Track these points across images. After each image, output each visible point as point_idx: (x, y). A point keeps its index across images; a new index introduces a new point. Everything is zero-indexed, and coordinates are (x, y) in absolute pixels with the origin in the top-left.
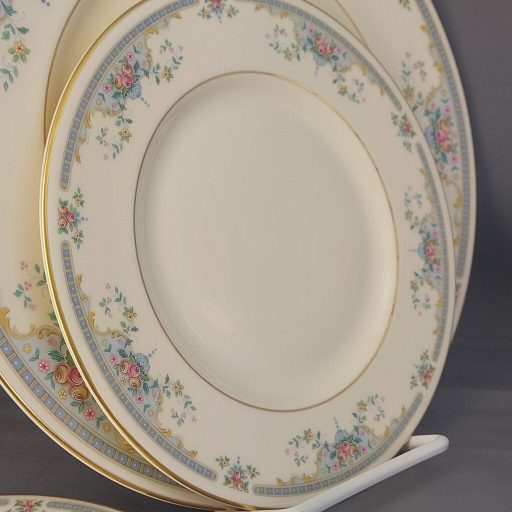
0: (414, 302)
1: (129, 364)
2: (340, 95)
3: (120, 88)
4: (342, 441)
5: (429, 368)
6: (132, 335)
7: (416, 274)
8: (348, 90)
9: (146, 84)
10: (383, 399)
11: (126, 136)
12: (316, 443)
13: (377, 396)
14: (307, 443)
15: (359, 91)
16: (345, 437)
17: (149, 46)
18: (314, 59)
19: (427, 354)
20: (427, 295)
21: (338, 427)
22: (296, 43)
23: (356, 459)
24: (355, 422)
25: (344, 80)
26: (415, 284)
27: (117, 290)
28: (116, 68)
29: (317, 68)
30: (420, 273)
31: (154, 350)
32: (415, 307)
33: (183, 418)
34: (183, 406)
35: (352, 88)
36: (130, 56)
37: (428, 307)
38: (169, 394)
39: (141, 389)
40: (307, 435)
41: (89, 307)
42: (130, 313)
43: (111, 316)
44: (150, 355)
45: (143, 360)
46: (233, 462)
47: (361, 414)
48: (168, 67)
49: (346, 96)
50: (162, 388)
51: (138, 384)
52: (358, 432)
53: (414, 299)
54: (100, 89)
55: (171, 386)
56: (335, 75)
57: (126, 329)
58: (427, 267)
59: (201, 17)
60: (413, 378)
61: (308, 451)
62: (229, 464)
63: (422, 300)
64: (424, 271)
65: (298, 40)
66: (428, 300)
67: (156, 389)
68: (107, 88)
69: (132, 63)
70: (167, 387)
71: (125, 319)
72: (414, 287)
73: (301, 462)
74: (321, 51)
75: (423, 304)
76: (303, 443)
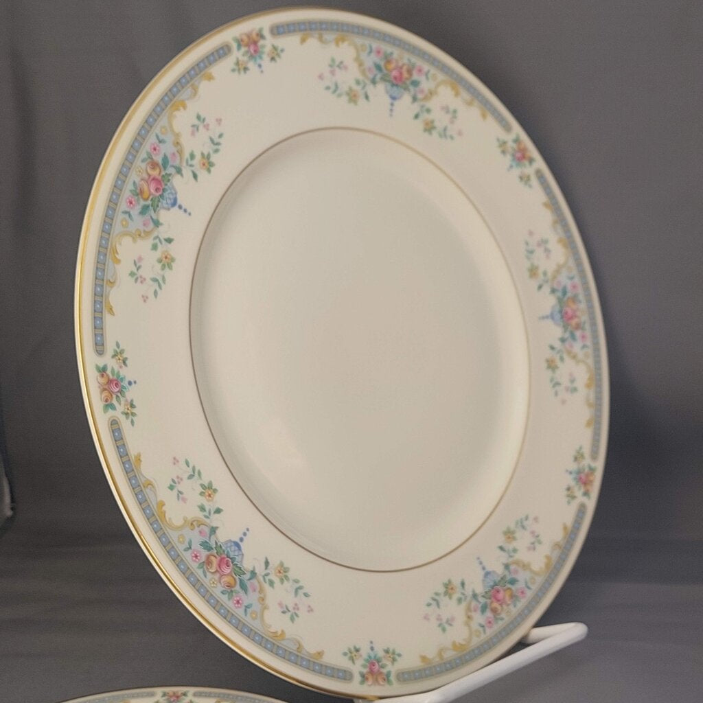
0: (554, 386)
1: (216, 557)
2: (426, 134)
3: (147, 199)
4: (492, 587)
5: (587, 470)
6: (215, 520)
7: (552, 348)
8: (436, 124)
9: (181, 185)
10: (536, 519)
11: (167, 262)
12: (461, 596)
13: (527, 518)
14: (450, 598)
15: (452, 122)
16: (495, 582)
17: (176, 129)
18: (387, 92)
19: (581, 452)
20: (571, 375)
21: (484, 568)
22: (361, 78)
23: (515, 606)
24: (504, 558)
25: (428, 111)
26: (552, 361)
27: (187, 463)
28: (140, 172)
29: (392, 105)
30: (558, 345)
31: (246, 531)
32: (556, 394)
33: (297, 612)
34: (293, 594)
35: (440, 119)
36: (155, 149)
37: (575, 390)
38: (271, 583)
39: (237, 588)
40: (449, 588)
41: (155, 495)
42: (209, 490)
43: (184, 500)
44: (241, 540)
45: (233, 548)
46: (365, 652)
47: (510, 547)
48: (206, 154)
49: (435, 133)
50: (261, 579)
51: (232, 582)
52: (509, 571)
53: (553, 382)
54: (123, 206)
55: (273, 572)
56: (416, 108)
57: (207, 514)
58: (567, 335)
59: (236, 73)
60: (568, 489)
61: (453, 608)
62: (361, 656)
63: (565, 382)
64: (563, 340)
65: (363, 73)
66: (572, 381)
67: (254, 581)
68: (131, 203)
69: (159, 159)
70: (267, 575)
71: (203, 501)
72: (551, 365)
73: (447, 626)
74: (395, 78)
75: (567, 389)
76: (444, 600)
